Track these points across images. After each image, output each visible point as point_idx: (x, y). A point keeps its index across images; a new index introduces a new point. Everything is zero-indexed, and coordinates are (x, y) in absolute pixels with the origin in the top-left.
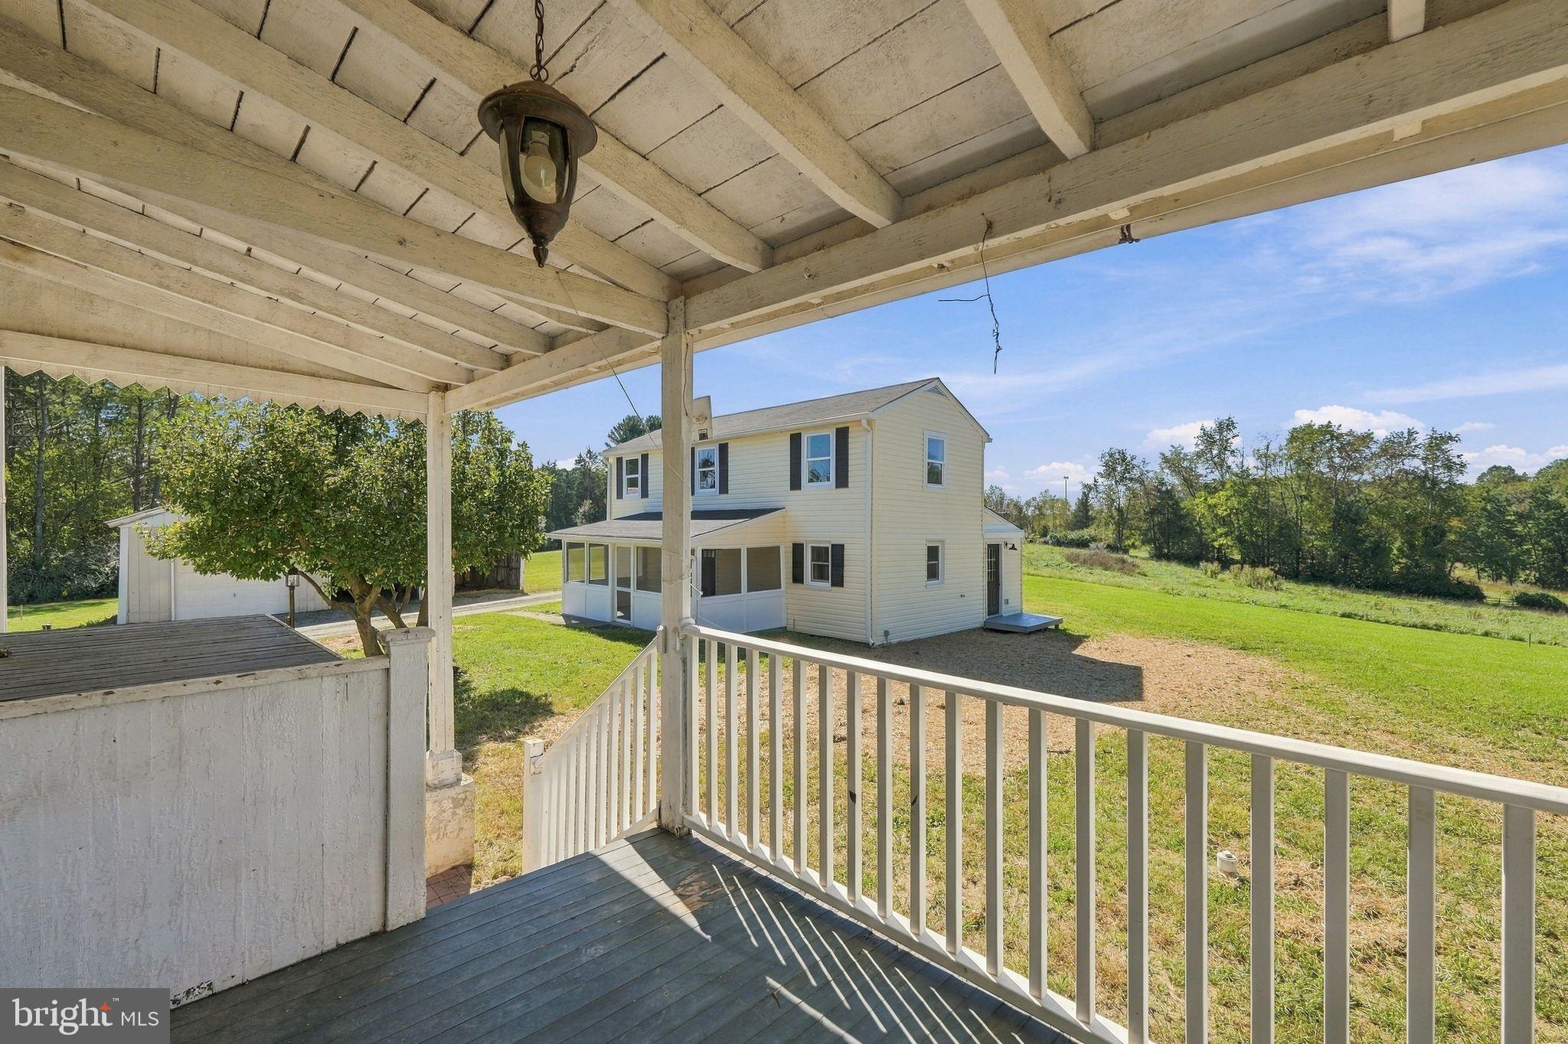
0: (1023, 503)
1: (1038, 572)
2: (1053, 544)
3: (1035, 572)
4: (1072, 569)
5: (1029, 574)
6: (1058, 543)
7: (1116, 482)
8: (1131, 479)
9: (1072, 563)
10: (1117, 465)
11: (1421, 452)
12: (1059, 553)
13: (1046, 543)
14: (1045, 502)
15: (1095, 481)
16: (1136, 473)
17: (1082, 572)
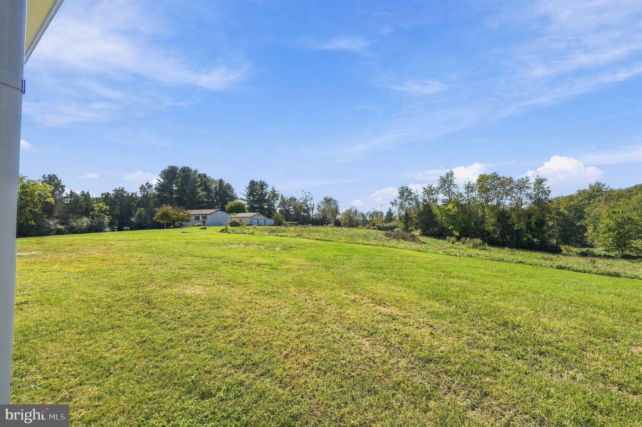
0: (365, 214)
1: (370, 242)
2: (378, 229)
3: (368, 243)
4: (389, 240)
5: (364, 244)
6: (380, 229)
7: (404, 200)
8: (411, 199)
9: (388, 237)
10: (405, 193)
11: (533, 186)
12: (381, 233)
13: (374, 229)
14: (374, 213)
15: (395, 200)
16: (413, 196)
17: (394, 242)
